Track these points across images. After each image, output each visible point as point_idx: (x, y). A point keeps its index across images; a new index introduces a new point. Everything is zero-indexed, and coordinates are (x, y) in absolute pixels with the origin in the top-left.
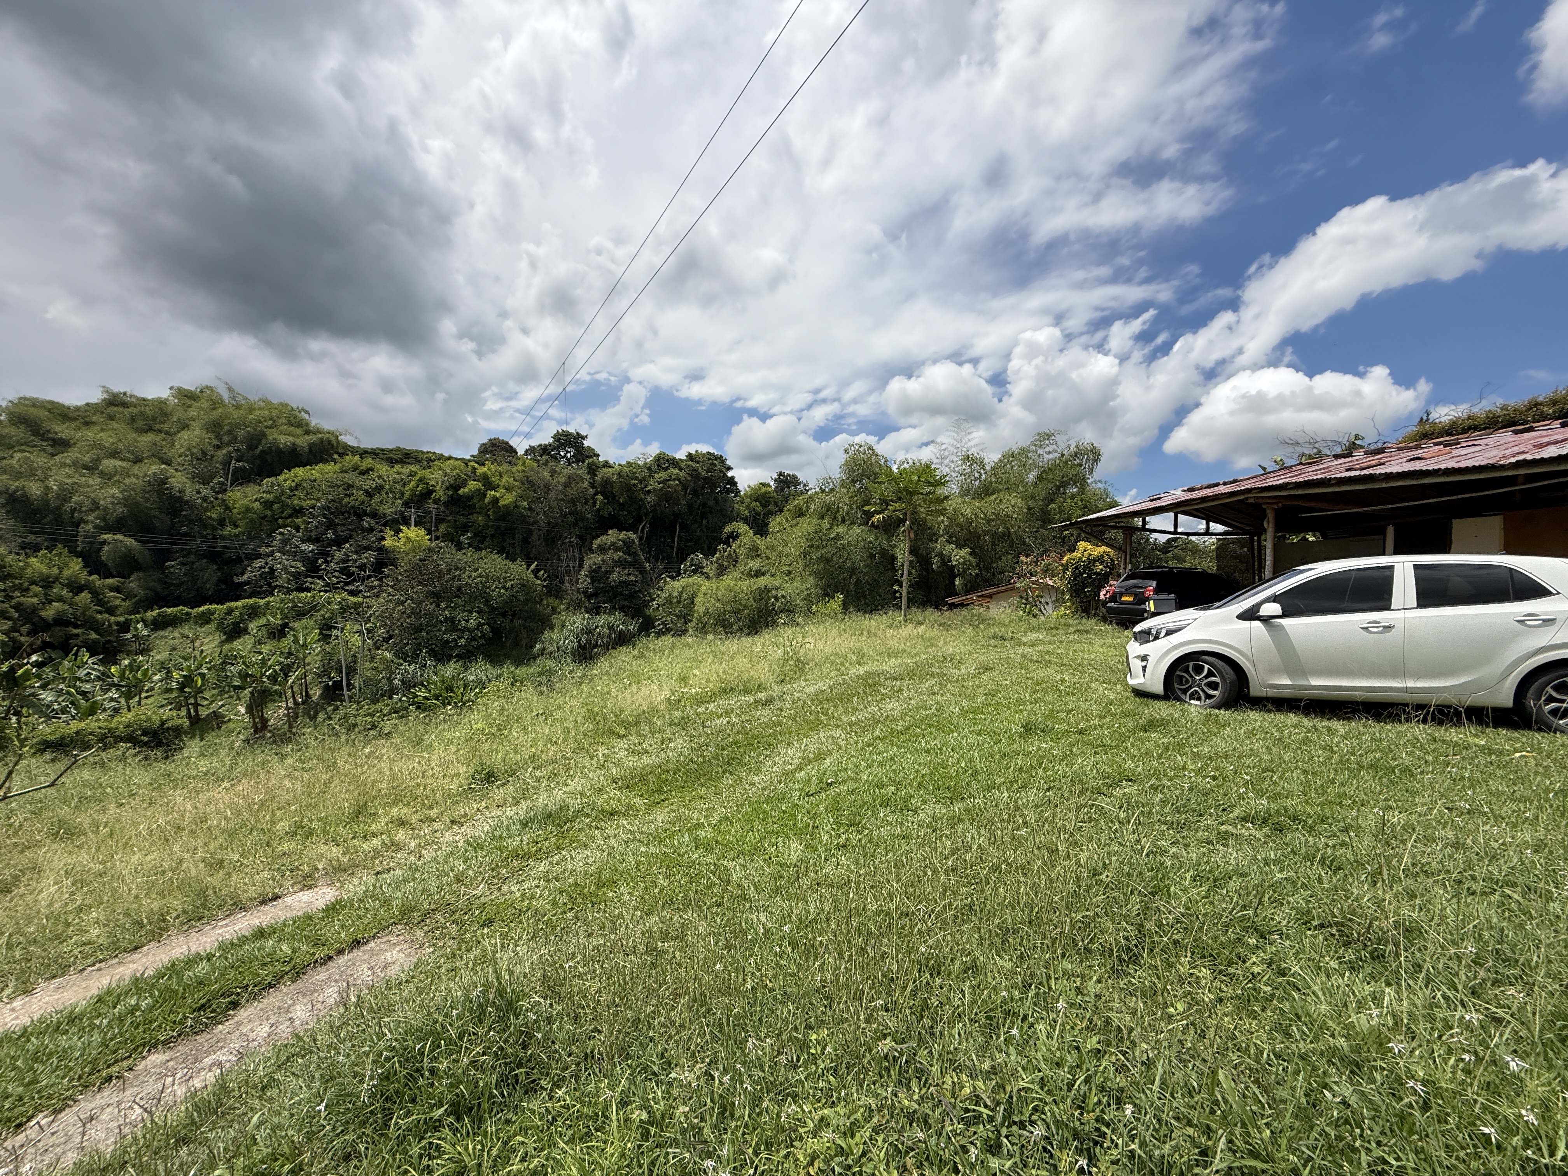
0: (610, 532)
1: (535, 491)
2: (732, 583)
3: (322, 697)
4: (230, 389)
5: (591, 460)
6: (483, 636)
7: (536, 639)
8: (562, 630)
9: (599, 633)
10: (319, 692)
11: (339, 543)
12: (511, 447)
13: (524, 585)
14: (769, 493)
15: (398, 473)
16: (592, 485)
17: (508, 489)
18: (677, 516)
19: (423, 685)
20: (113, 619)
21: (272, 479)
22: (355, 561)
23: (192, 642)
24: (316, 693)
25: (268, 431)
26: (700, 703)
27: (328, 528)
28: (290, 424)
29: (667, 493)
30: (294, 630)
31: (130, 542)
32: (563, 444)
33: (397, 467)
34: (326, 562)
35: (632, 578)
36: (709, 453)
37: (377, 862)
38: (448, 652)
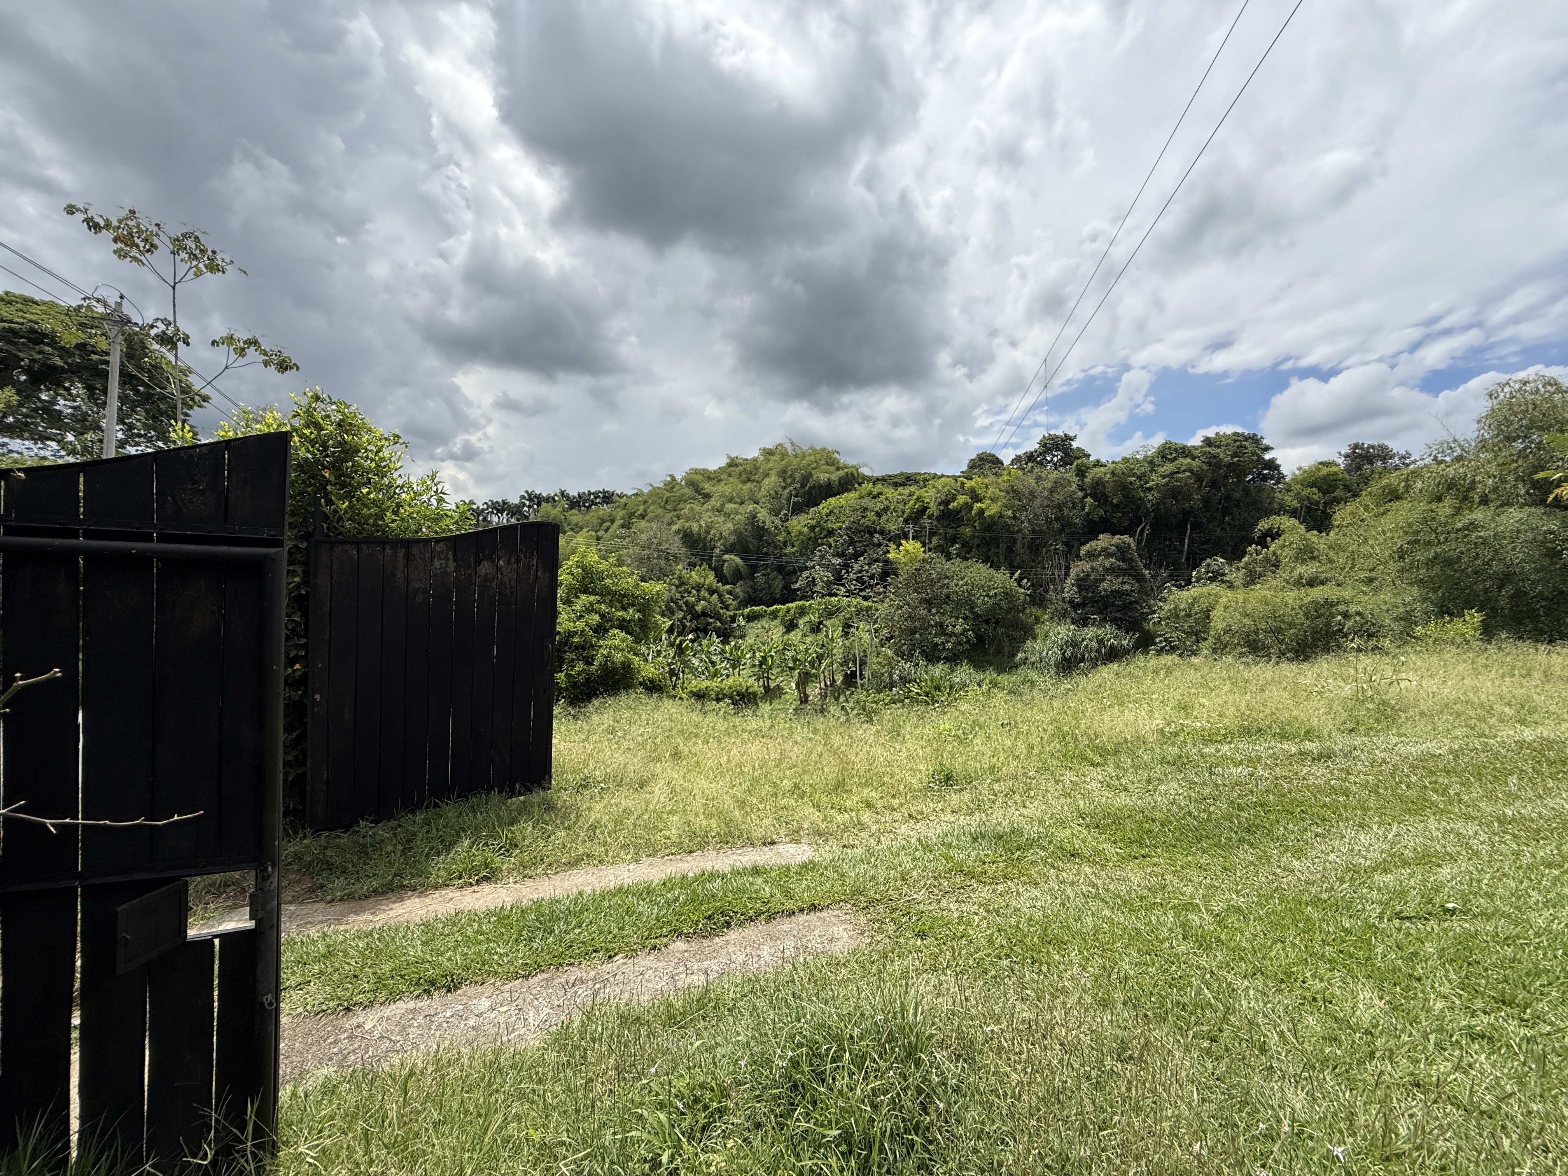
0: (1101, 536)
1: (1020, 500)
2: (1268, 594)
3: (842, 682)
4: (792, 444)
5: (1079, 461)
6: (968, 641)
7: (1018, 648)
8: (1045, 640)
9: (1087, 646)
10: (841, 678)
11: (856, 556)
12: (997, 459)
13: (1007, 594)
14: (1336, 474)
15: (900, 494)
16: (1081, 488)
17: (994, 500)
18: (1187, 514)
19: (916, 682)
20: (728, 613)
21: (815, 508)
22: (867, 571)
23: (767, 632)
24: (839, 679)
25: (813, 472)
26: (1208, 740)
27: (850, 545)
28: (828, 464)
29: (1174, 488)
30: (826, 626)
31: (738, 560)
32: (1050, 449)
33: (900, 489)
34: (848, 572)
35: (1127, 587)
36: (1235, 434)
37: (846, 835)
38: (937, 653)
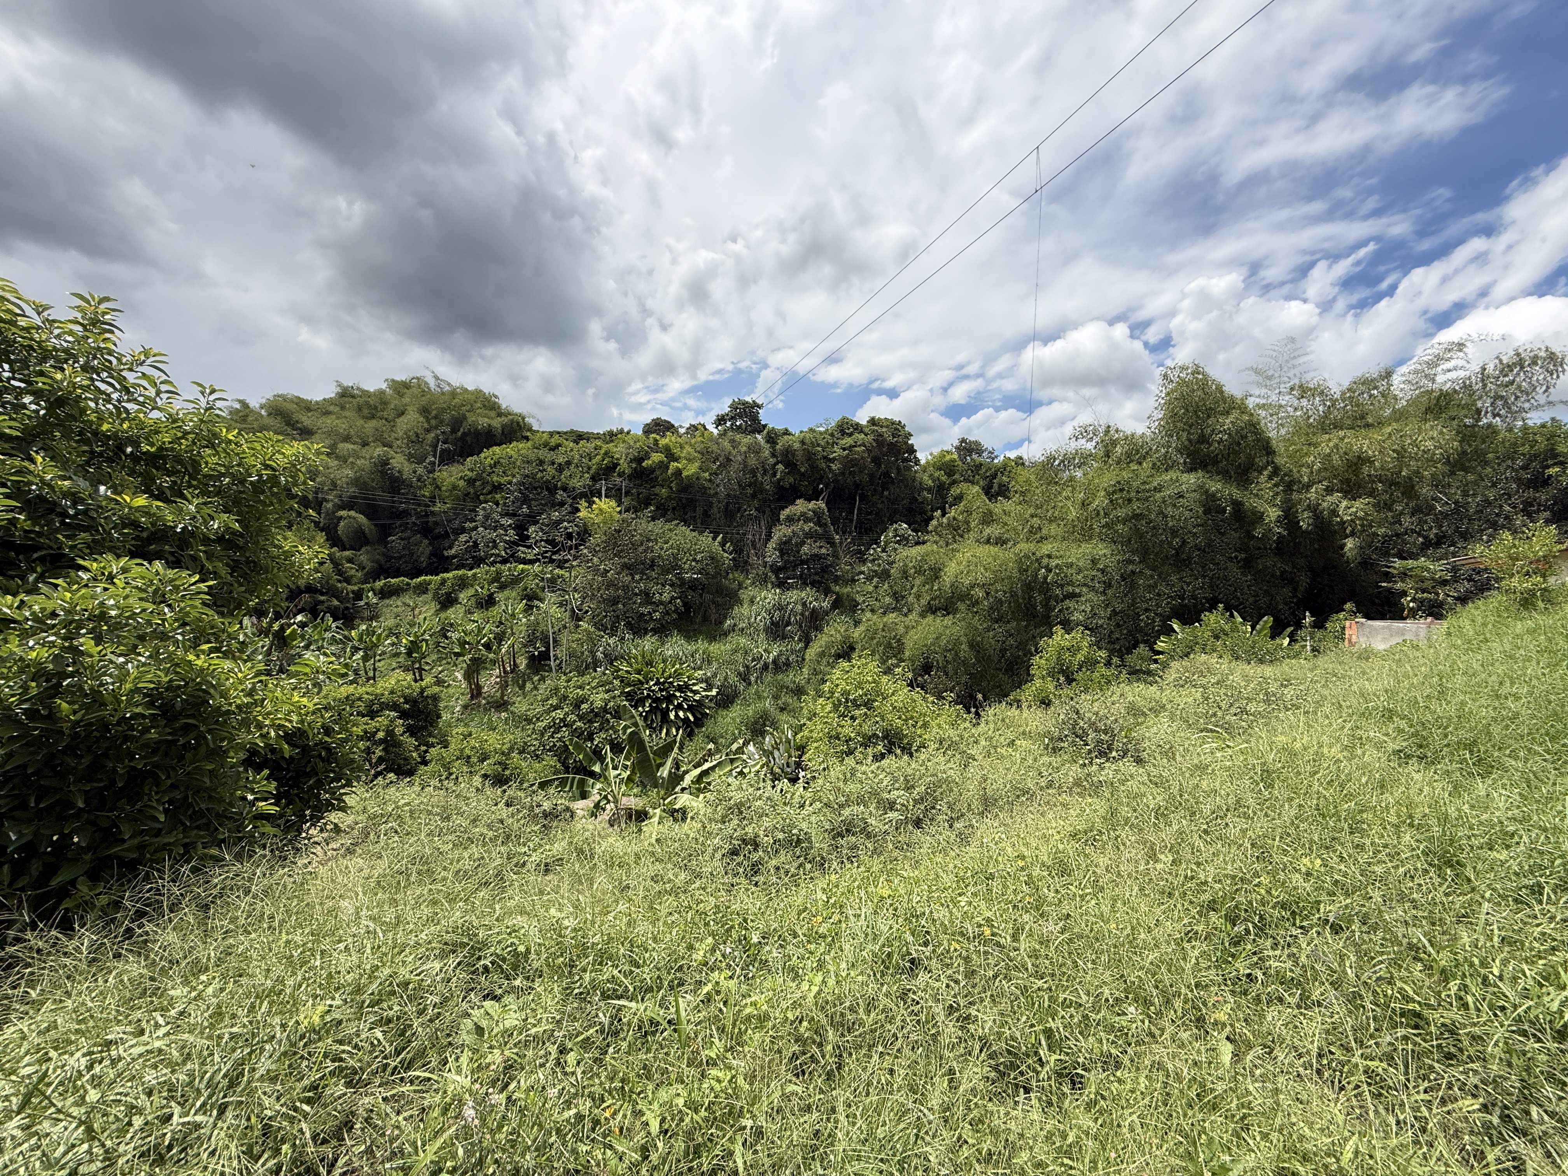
0: (798, 501)
1: (715, 462)
3: (528, 666)
4: (435, 378)
5: (769, 429)
6: (676, 610)
7: (726, 614)
8: (752, 606)
9: (792, 610)
10: (525, 662)
12: (672, 424)
13: (712, 558)
14: (952, 461)
15: (585, 448)
16: (773, 455)
17: (690, 460)
18: (857, 486)
19: (624, 659)
20: (350, 587)
21: (473, 458)
23: (413, 610)
25: (468, 414)
27: (523, 503)
28: (485, 407)
29: (852, 460)
30: (501, 599)
31: (361, 518)
32: (739, 414)
33: (583, 442)
38: (642, 625)
